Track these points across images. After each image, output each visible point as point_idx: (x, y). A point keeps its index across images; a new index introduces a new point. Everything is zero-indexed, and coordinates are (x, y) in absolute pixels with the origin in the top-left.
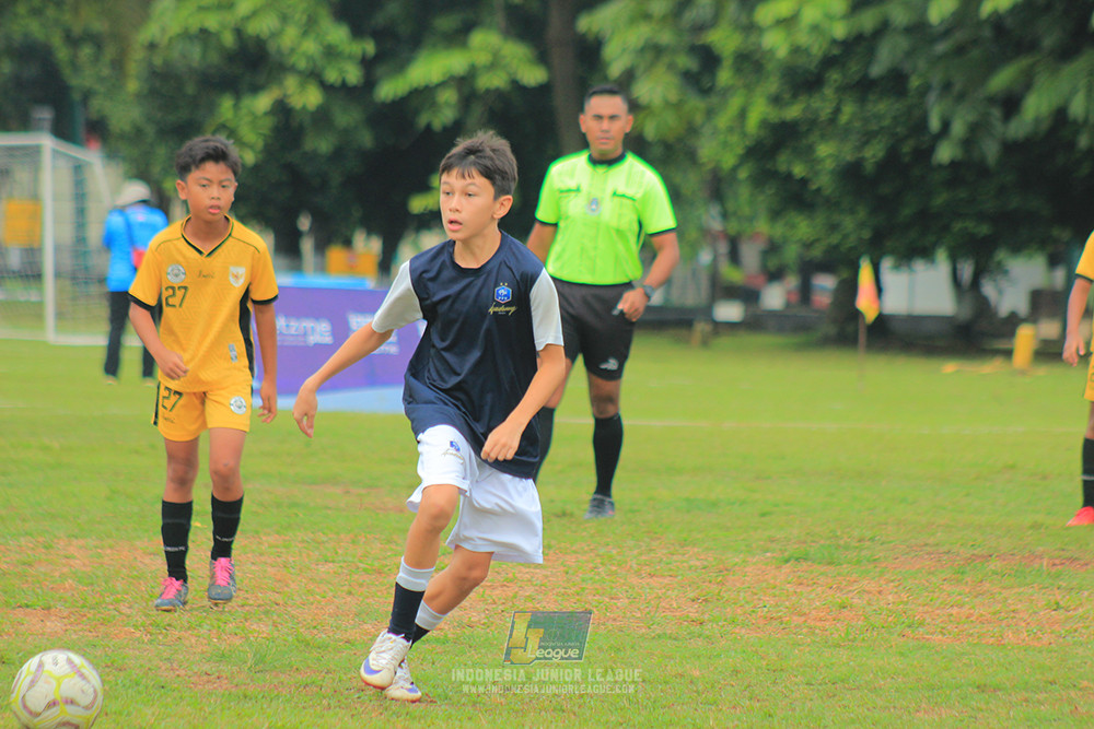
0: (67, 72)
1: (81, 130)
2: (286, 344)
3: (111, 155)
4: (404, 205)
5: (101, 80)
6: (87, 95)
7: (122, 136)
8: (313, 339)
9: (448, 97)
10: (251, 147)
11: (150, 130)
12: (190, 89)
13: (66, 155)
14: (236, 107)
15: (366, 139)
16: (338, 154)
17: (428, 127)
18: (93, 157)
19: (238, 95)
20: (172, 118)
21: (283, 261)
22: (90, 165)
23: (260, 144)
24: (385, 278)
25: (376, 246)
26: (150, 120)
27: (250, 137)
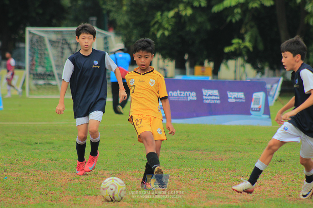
0: (101, 2)
1: (107, 26)
2: (180, 100)
3: (117, 34)
4: (222, 49)
5: (113, 6)
6: (109, 12)
7: (121, 26)
8: (189, 99)
9: (238, 10)
10: (167, 29)
11: (131, 24)
12: (145, 9)
13: (101, 33)
14: (162, 15)
15: (209, 27)
16: (198, 32)
17: (231, 21)
18: (111, 34)
19: (162, 12)
20: (139, 20)
21: (178, 71)
22: (110, 36)
23: (170, 28)
24: (215, 77)
25: (212, 64)
26: (131, 20)
27: (166, 26)
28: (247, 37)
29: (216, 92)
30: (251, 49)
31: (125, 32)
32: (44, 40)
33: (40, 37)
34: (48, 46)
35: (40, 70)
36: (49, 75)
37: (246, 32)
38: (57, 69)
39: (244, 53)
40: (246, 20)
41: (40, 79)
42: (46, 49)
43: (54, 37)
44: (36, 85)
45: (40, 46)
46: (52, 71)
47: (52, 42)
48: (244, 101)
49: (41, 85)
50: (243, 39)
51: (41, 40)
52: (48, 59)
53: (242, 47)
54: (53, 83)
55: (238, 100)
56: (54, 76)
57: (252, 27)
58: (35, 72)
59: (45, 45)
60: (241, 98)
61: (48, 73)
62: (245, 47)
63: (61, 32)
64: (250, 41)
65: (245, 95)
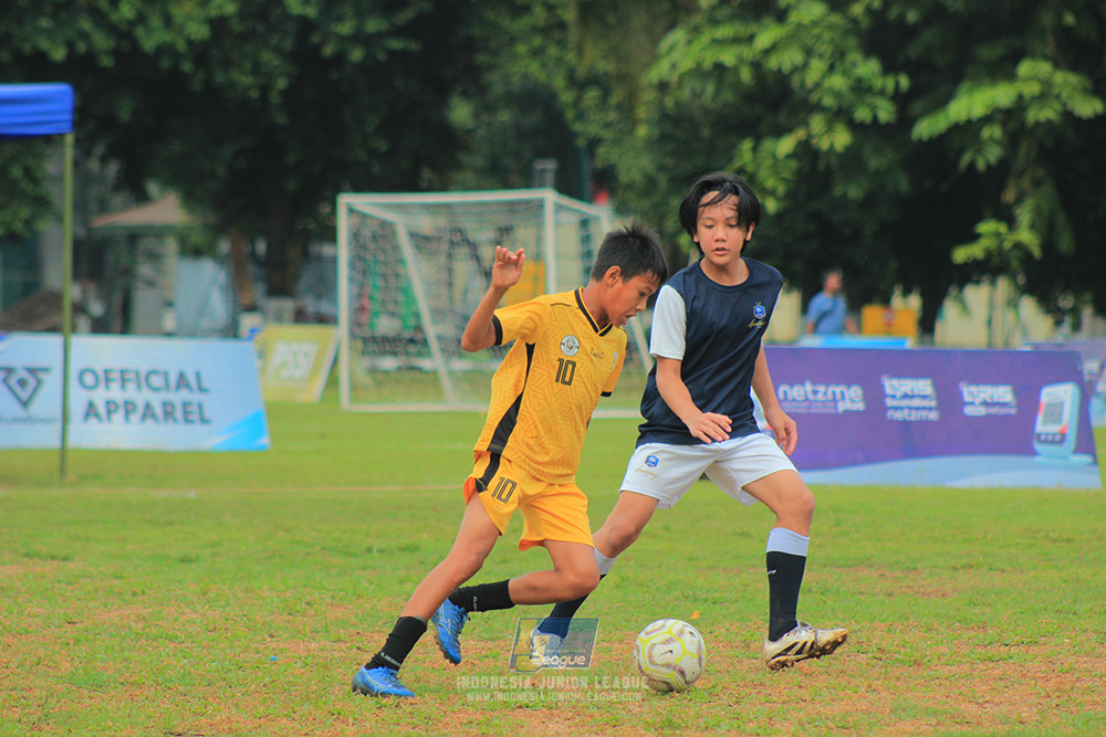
0: (570, 114)
1: (588, 185)
2: (812, 411)
3: (621, 209)
4: (946, 254)
5: (608, 125)
6: (594, 143)
7: (631, 187)
8: (842, 407)
9: (993, 132)
10: (772, 193)
11: (663, 180)
12: (706, 133)
13: (571, 210)
14: (755, 149)
15: (903, 184)
16: (869, 201)
17: (972, 166)
18: (601, 211)
19: (758, 139)
20: (687, 167)
22: (596, 219)
23: (781, 189)
24: (927, 339)
25: (915, 302)
26: (661, 168)
27: (770, 183)
28: (1024, 215)
29: (925, 386)
30: (1037, 252)
31: (646, 204)
32: (394, 233)
33: (384, 224)
34: (407, 250)
35: (385, 325)
36: (412, 341)
37: (1019, 200)
38: (434, 321)
39: (1015, 264)
40: (1020, 162)
41: (384, 353)
42: (401, 261)
43: (426, 224)
44: (373, 371)
45: (383, 250)
46: (419, 328)
47: (420, 240)
48: (1013, 411)
49: (386, 372)
50: (1011, 222)
51: (385, 232)
52: (406, 290)
53: (1008, 245)
54: (426, 364)
55: (994, 411)
56: (425, 342)
57: (1037, 183)
58: (368, 334)
59: (396, 248)
60: (1004, 405)
61: (408, 334)
62: (1018, 246)
63: (448, 206)
64: (1033, 227)
65: (1016, 393)
